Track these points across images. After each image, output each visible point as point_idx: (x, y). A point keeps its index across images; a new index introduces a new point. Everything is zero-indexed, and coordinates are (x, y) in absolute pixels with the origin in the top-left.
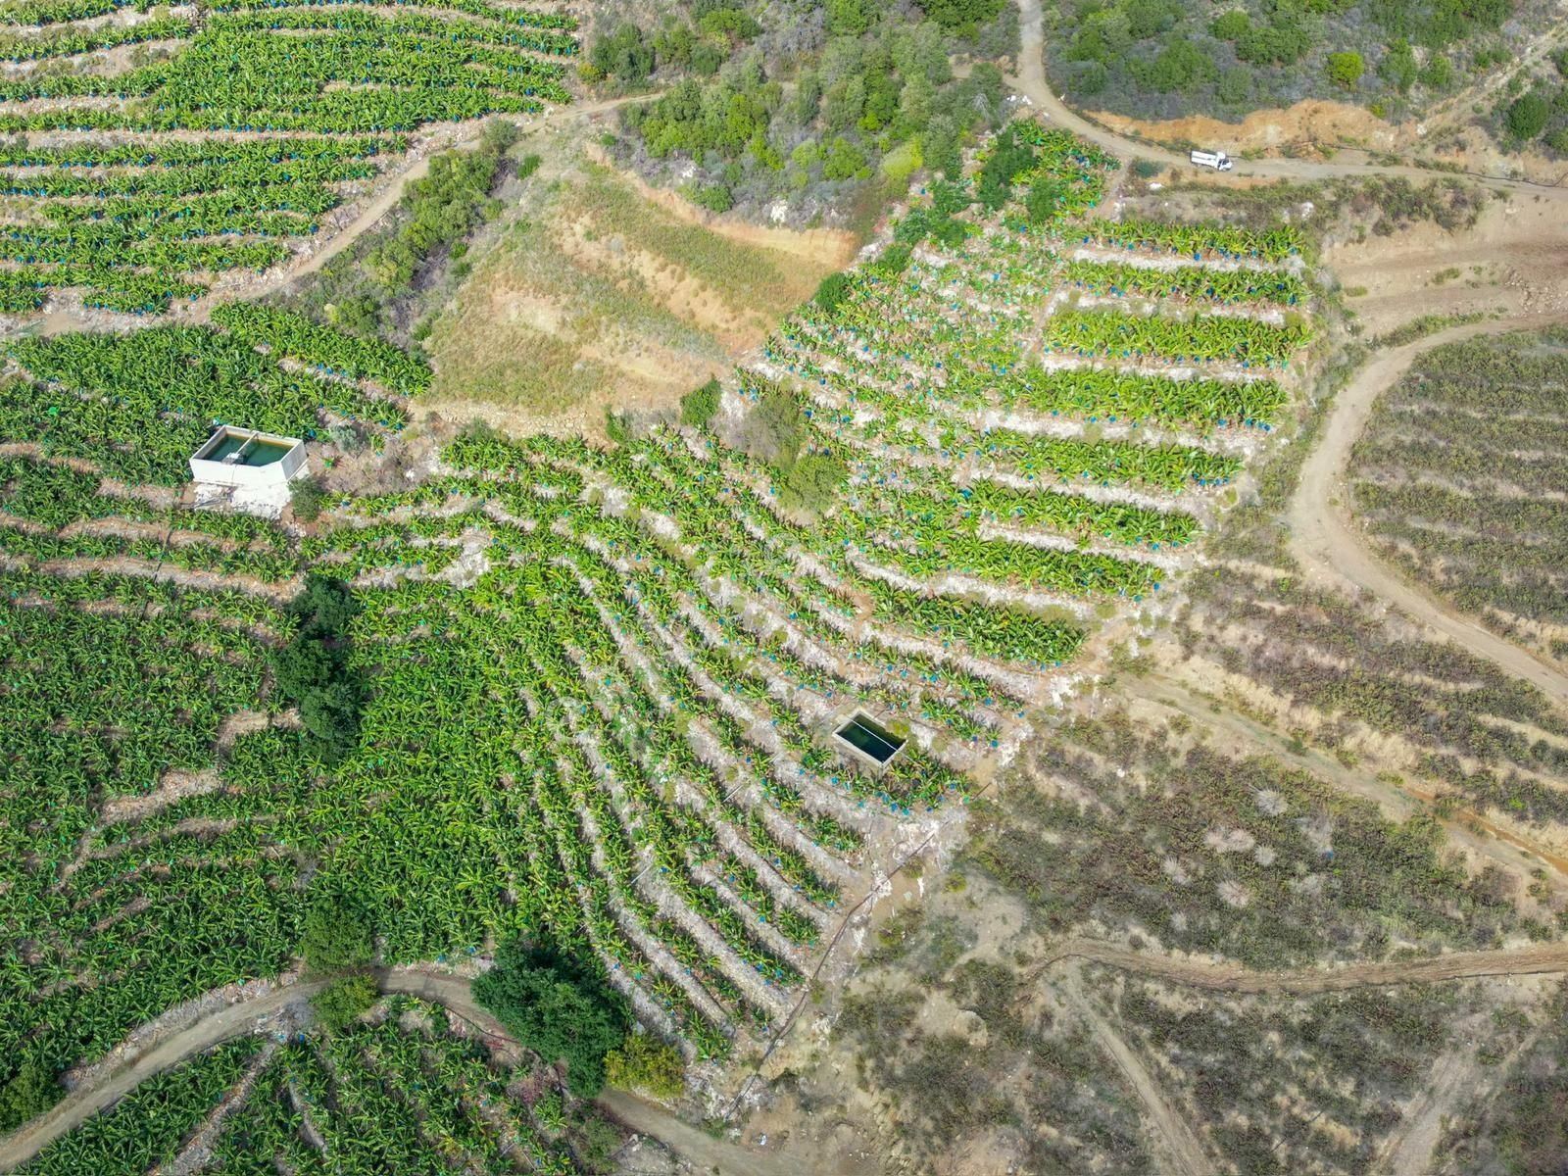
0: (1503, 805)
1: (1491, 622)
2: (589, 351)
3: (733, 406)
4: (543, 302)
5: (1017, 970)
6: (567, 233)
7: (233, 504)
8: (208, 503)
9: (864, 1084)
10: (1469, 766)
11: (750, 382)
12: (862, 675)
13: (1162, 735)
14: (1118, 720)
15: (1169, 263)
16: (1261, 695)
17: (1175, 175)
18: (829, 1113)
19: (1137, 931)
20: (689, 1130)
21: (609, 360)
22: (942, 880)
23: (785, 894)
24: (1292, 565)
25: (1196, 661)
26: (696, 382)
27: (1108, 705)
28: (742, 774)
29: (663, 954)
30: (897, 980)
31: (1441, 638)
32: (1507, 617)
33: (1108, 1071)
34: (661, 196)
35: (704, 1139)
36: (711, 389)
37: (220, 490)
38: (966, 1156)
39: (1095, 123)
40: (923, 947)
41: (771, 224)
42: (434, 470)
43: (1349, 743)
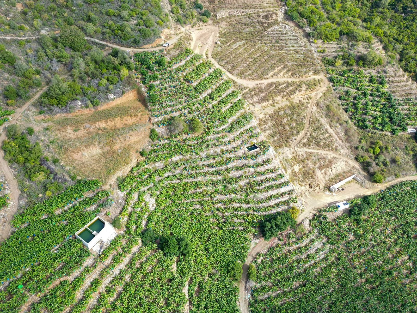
0: (291, 94)
1: (265, 79)
2: (116, 147)
3: (161, 130)
4: (91, 148)
5: (294, 155)
6: (68, 135)
7: (106, 243)
8: (100, 249)
9: (302, 186)
10: (285, 93)
11: (158, 124)
12: (238, 143)
13: (266, 117)
14: (260, 120)
15: (184, 62)
16: (265, 104)
17: (166, 50)
18: (303, 193)
19: (294, 138)
20: (302, 214)
21: (123, 145)
22: (277, 155)
23: (273, 175)
24: (247, 88)
25: (256, 106)
26: (148, 133)
27: (258, 119)
28: (247, 170)
29: (273, 201)
30: (289, 171)
31: (266, 84)
32: (265, 77)
33: (311, 153)
34: (77, 112)
35: (304, 213)
36: (152, 131)
37: (99, 244)
38: (318, 177)
39: (144, 48)
40: (287, 164)
41: (113, 100)
42: (122, 195)
43: (276, 101)
